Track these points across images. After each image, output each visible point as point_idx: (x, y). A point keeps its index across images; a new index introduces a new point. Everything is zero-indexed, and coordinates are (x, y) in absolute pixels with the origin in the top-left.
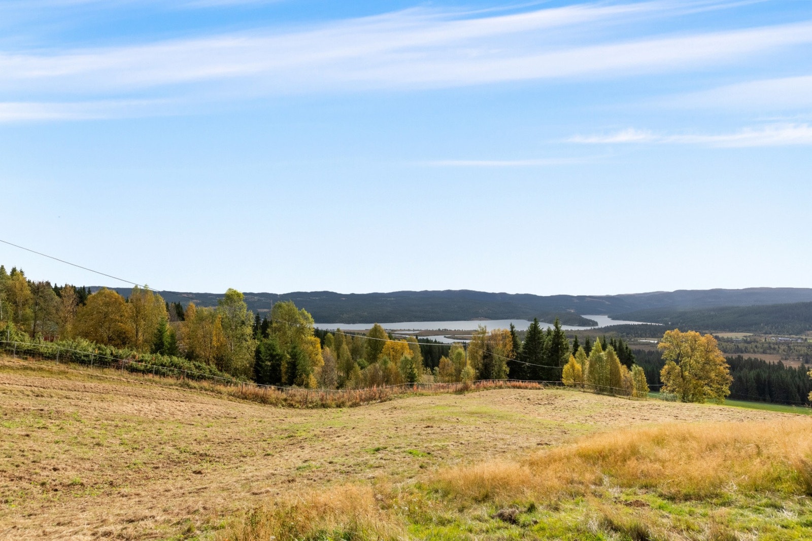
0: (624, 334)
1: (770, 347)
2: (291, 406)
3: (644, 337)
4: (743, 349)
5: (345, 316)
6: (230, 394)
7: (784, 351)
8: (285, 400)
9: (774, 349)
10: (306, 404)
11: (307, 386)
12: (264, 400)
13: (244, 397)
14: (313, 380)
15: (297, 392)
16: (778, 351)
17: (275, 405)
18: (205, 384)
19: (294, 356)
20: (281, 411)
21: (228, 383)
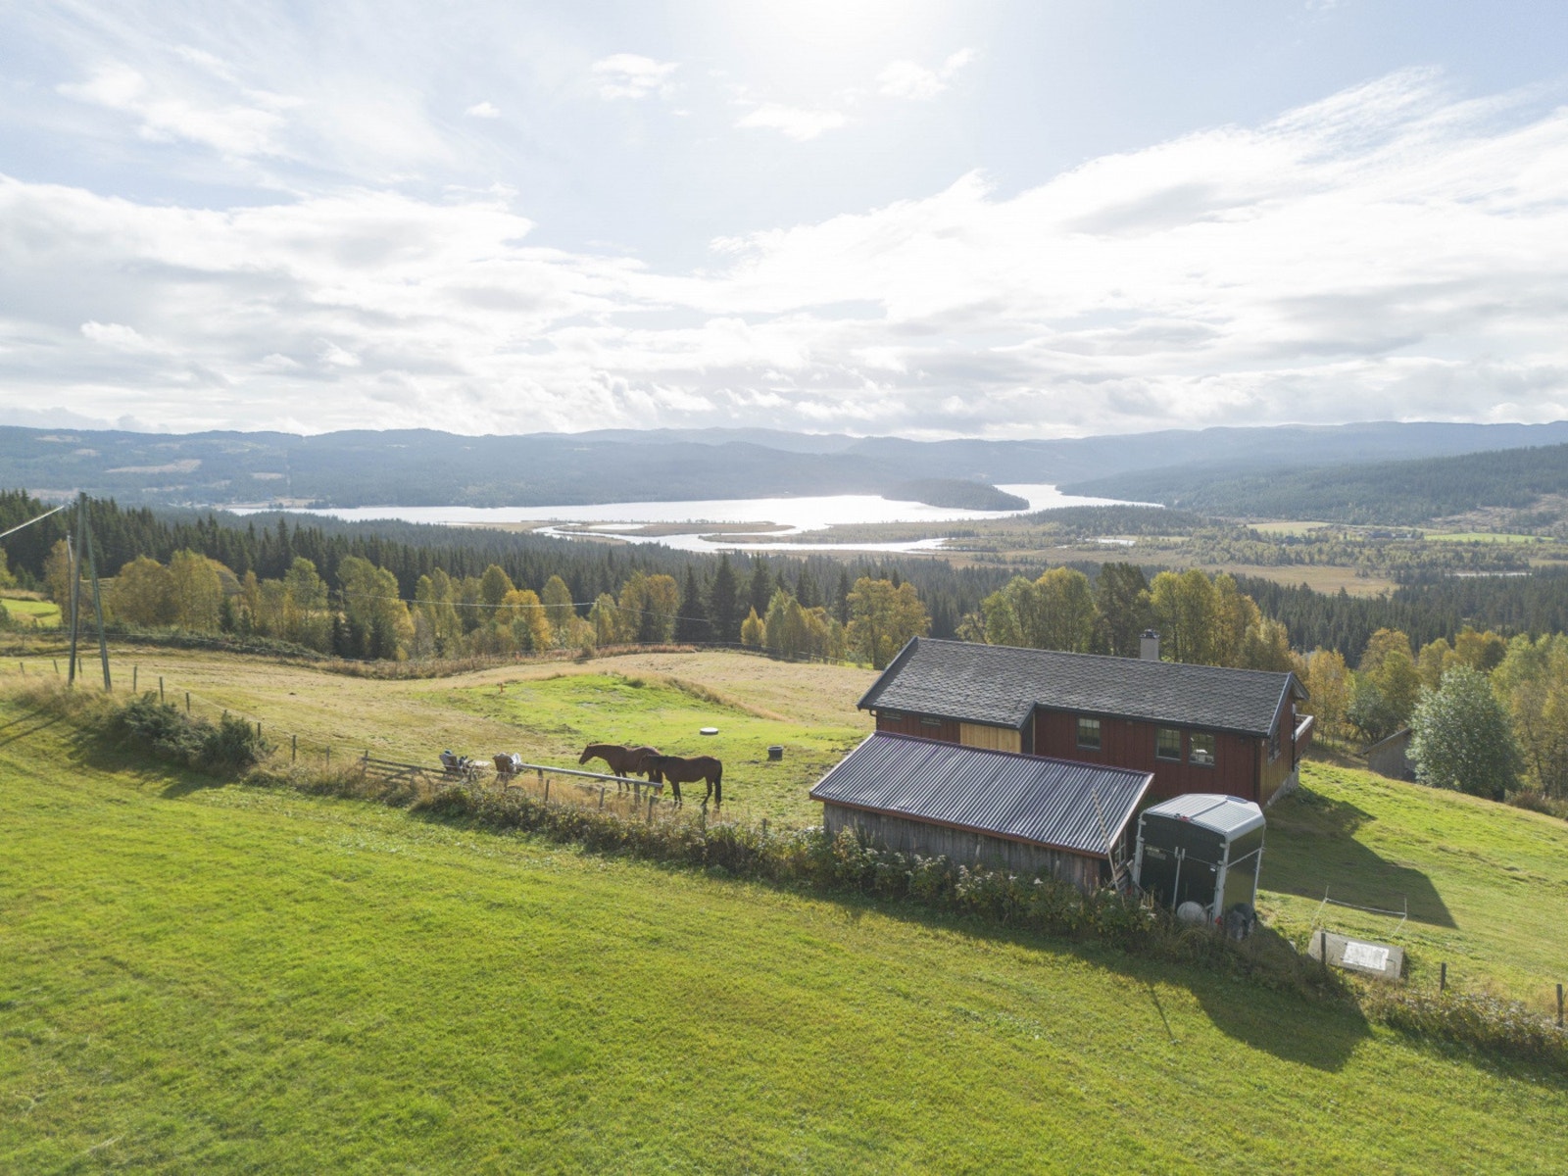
0: (1074, 527)
1: (1345, 551)
2: (381, 678)
3: (1112, 534)
4: (1293, 556)
5: (472, 490)
6: (323, 669)
7: (1369, 560)
8: (375, 673)
9: (1351, 555)
10: (393, 676)
11: (395, 659)
12: (354, 674)
13: (336, 671)
14: (401, 653)
15: (387, 665)
16: (1357, 559)
17: (367, 677)
18: (300, 661)
19: (377, 626)
20: (372, 683)
21: (317, 660)
